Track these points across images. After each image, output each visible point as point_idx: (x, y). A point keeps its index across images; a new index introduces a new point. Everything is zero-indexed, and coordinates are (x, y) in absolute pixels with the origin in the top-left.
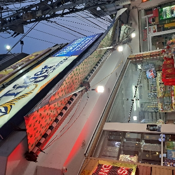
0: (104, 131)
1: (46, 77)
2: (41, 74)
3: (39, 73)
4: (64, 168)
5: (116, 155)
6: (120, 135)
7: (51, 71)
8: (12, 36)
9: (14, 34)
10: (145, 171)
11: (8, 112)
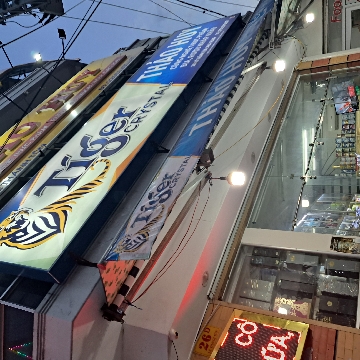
0: (243, 246)
1: (123, 140)
2: (112, 132)
3: (109, 129)
4: (173, 331)
5: (268, 299)
6: (276, 257)
7: (134, 125)
8: (41, 21)
9: (45, 16)
10: (324, 336)
11: (61, 228)
